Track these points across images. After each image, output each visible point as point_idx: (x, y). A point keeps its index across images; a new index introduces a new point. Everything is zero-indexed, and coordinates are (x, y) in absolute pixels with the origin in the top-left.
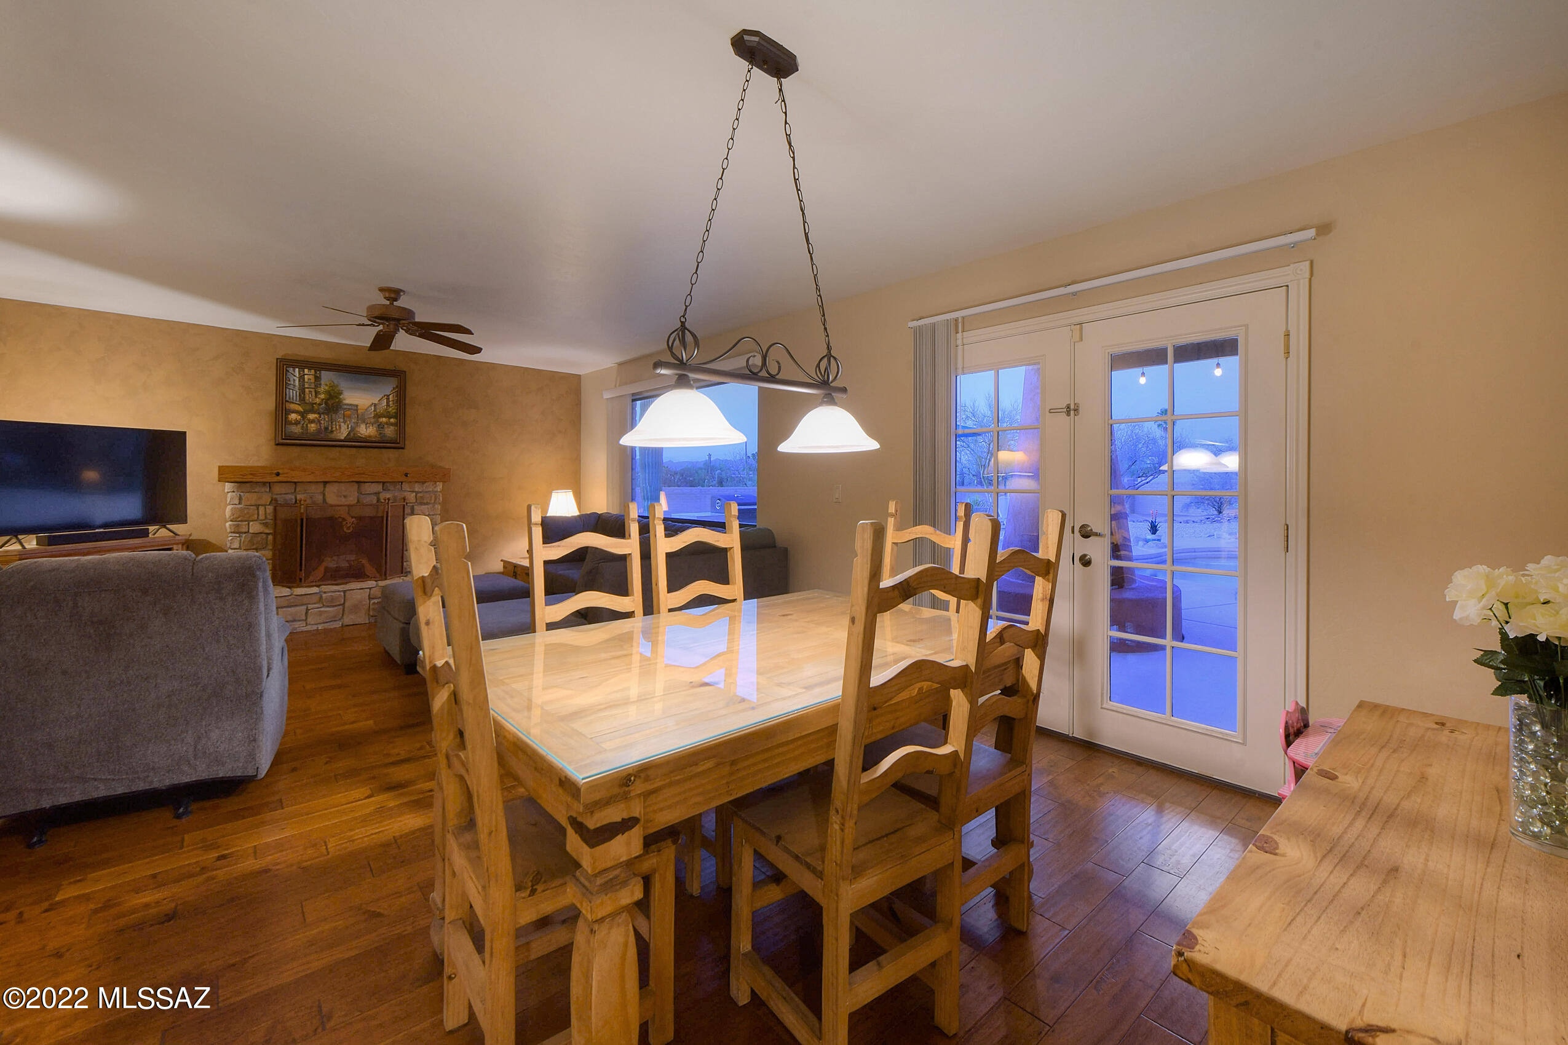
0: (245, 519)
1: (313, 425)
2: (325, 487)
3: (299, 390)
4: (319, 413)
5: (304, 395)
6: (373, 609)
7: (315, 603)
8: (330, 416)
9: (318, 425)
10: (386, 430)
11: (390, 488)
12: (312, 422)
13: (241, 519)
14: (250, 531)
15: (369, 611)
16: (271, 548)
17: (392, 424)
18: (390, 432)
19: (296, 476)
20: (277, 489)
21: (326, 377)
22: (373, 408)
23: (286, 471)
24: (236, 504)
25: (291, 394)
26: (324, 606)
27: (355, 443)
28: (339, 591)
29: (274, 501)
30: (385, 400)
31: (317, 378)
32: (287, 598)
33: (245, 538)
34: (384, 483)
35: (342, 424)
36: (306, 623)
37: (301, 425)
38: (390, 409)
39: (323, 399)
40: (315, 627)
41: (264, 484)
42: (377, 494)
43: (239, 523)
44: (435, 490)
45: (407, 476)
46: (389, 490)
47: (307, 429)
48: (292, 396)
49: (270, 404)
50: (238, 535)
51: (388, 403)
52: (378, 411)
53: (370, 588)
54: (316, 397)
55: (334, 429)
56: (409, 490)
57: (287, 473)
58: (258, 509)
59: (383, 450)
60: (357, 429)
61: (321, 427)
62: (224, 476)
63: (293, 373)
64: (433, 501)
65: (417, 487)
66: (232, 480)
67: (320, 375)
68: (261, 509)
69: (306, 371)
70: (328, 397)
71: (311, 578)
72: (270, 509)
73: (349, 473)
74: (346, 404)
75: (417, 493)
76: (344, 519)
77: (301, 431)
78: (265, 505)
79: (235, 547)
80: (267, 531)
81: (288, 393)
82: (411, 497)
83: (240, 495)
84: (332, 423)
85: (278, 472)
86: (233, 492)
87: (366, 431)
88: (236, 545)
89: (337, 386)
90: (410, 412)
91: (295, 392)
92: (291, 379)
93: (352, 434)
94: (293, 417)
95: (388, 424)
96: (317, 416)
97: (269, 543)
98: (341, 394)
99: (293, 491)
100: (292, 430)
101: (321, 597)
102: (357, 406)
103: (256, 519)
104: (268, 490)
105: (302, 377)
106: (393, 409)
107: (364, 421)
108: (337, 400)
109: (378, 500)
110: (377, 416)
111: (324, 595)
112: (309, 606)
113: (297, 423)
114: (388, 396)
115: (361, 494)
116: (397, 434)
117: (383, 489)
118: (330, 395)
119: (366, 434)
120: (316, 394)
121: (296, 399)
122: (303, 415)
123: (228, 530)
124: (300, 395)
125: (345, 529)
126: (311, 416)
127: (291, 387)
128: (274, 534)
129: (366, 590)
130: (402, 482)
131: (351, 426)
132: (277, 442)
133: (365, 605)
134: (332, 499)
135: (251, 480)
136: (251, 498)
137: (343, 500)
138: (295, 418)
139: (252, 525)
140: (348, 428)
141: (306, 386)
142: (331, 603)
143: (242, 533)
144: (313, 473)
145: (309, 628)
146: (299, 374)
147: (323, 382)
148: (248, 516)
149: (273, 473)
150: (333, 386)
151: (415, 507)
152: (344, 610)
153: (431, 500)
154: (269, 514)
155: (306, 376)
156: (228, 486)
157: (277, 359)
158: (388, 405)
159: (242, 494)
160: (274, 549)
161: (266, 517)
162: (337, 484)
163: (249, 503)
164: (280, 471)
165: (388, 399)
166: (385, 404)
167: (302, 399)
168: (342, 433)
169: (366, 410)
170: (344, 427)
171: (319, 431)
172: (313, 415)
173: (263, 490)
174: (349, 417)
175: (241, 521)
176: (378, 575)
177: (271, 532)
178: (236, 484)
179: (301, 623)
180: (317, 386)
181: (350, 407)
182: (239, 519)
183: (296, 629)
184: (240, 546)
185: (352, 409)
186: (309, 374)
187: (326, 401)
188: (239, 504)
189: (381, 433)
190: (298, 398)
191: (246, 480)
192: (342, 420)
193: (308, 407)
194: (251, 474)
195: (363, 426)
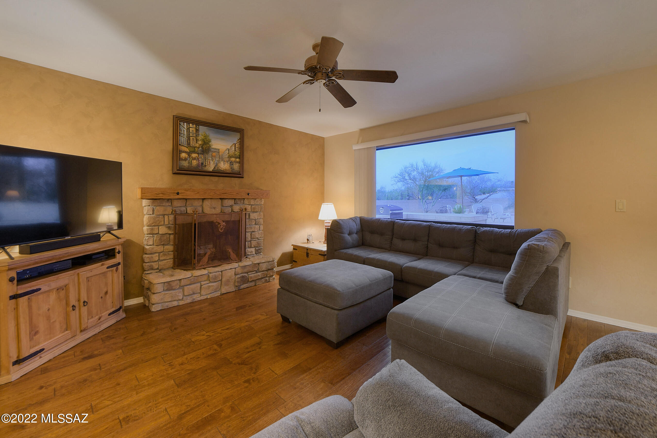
0: (157, 224)
1: (195, 161)
2: (203, 202)
3: (187, 137)
4: (198, 154)
5: (190, 141)
6: (238, 282)
7: (204, 281)
8: (204, 156)
9: (198, 161)
10: (234, 166)
11: (238, 203)
12: (194, 159)
13: (154, 224)
14: (160, 233)
15: (235, 282)
16: (172, 244)
17: (237, 162)
18: (236, 167)
19: (189, 195)
20: (176, 203)
21: (202, 129)
22: (227, 151)
23: (183, 191)
24: (151, 214)
25: (182, 139)
26: (211, 282)
27: (217, 173)
28: (219, 272)
29: (174, 213)
30: (234, 147)
31: (197, 130)
32: (189, 279)
33: (156, 238)
34: (235, 199)
35: (211, 161)
36: (201, 295)
37: (188, 161)
38: (237, 153)
39: (200, 145)
40: (205, 297)
41: (168, 200)
42: (231, 206)
43: (153, 227)
44: (261, 203)
45: (248, 195)
46: (238, 204)
47: (191, 164)
48: (182, 142)
49: (169, 146)
50: (152, 236)
51: (235, 148)
52: (230, 153)
53: (235, 268)
54: (196, 143)
55: (207, 164)
56: (248, 204)
57: (184, 193)
58: (164, 216)
59: (232, 178)
60: (219, 164)
61: (199, 162)
62: (145, 195)
63: (183, 125)
64: (260, 211)
65: (252, 202)
66: (151, 198)
67: (199, 129)
68: (166, 217)
69: (191, 125)
70: (203, 143)
71: (201, 264)
72: (172, 217)
73: (218, 193)
74: (213, 148)
75: (252, 205)
76: (219, 223)
77: (188, 165)
78: (168, 215)
79: (150, 244)
80: (170, 232)
81: (180, 139)
82: (249, 208)
83: (153, 208)
84: (205, 160)
85: (178, 192)
86: (149, 206)
87: (224, 166)
88: (151, 243)
89: (208, 136)
90: (246, 155)
91: (184, 139)
92: (182, 130)
93: (216, 168)
94: (183, 155)
95: (236, 162)
96: (197, 155)
97: (171, 240)
98: (210, 141)
99: (185, 205)
100: (183, 164)
101: (209, 276)
102: (219, 150)
103: (163, 224)
104: (170, 205)
105: (188, 129)
106: (238, 153)
107: (223, 160)
108: (208, 145)
109: (232, 210)
110: (230, 157)
111: (211, 275)
112: (202, 283)
113: (185, 159)
114: (235, 144)
115: (223, 206)
116: (240, 169)
117: (235, 204)
118: (204, 142)
119: (224, 168)
120: (196, 141)
121: (185, 143)
122: (189, 154)
123: (146, 232)
124: (187, 141)
125: (220, 230)
126: (194, 155)
127: (182, 135)
128: (175, 234)
129: (233, 269)
130: (244, 199)
131: (216, 162)
132: (174, 172)
133: (233, 279)
134: (207, 210)
135: (162, 197)
136: (160, 210)
137: (213, 210)
138: (184, 156)
139: (161, 228)
140: (214, 164)
141: (191, 135)
142: (215, 280)
143: (154, 234)
144: (198, 193)
145: (202, 298)
146: (187, 127)
147: (200, 133)
148: (158, 222)
149: (175, 193)
150: (206, 136)
151: (250, 214)
152: (221, 283)
153: (259, 210)
154: (171, 220)
155: (190, 128)
156: (145, 202)
157: (174, 116)
158: (235, 150)
159: (154, 207)
160: (175, 245)
161: (169, 223)
162: (210, 200)
163: (159, 213)
164: (179, 192)
165: (235, 146)
166: (234, 149)
167: (189, 144)
168: (211, 167)
169: (224, 152)
170: (212, 163)
171: (198, 165)
172: (195, 154)
173: (167, 204)
174: (215, 157)
175: (154, 226)
176: (237, 259)
177: (172, 233)
178: (151, 200)
179: (197, 295)
180: (197, 135)
181: (215, 150)
182: (153, 225)
183: (194, 299)
184: (153, 243)
185: (216, 152)
186: (193, 128)
187: (202, 146)
188: (153, 214)
189: (231, 168)
190: (186, 143)
191: (159, 198)
192: (211, 159)
193: (192, 149)
194: (162, 194)
195: (222, 163)
